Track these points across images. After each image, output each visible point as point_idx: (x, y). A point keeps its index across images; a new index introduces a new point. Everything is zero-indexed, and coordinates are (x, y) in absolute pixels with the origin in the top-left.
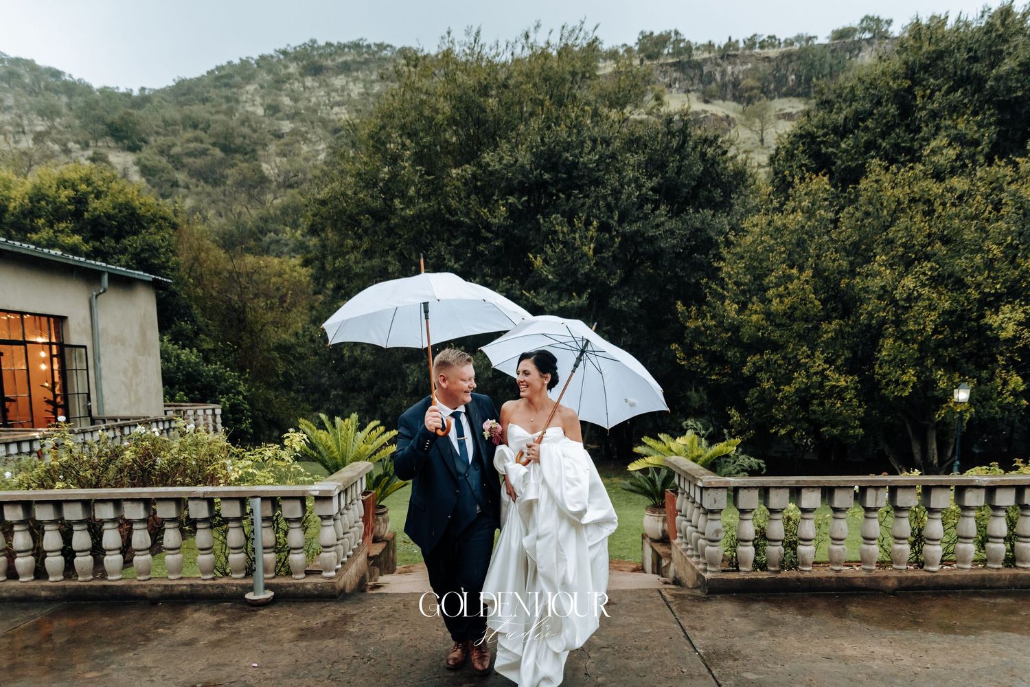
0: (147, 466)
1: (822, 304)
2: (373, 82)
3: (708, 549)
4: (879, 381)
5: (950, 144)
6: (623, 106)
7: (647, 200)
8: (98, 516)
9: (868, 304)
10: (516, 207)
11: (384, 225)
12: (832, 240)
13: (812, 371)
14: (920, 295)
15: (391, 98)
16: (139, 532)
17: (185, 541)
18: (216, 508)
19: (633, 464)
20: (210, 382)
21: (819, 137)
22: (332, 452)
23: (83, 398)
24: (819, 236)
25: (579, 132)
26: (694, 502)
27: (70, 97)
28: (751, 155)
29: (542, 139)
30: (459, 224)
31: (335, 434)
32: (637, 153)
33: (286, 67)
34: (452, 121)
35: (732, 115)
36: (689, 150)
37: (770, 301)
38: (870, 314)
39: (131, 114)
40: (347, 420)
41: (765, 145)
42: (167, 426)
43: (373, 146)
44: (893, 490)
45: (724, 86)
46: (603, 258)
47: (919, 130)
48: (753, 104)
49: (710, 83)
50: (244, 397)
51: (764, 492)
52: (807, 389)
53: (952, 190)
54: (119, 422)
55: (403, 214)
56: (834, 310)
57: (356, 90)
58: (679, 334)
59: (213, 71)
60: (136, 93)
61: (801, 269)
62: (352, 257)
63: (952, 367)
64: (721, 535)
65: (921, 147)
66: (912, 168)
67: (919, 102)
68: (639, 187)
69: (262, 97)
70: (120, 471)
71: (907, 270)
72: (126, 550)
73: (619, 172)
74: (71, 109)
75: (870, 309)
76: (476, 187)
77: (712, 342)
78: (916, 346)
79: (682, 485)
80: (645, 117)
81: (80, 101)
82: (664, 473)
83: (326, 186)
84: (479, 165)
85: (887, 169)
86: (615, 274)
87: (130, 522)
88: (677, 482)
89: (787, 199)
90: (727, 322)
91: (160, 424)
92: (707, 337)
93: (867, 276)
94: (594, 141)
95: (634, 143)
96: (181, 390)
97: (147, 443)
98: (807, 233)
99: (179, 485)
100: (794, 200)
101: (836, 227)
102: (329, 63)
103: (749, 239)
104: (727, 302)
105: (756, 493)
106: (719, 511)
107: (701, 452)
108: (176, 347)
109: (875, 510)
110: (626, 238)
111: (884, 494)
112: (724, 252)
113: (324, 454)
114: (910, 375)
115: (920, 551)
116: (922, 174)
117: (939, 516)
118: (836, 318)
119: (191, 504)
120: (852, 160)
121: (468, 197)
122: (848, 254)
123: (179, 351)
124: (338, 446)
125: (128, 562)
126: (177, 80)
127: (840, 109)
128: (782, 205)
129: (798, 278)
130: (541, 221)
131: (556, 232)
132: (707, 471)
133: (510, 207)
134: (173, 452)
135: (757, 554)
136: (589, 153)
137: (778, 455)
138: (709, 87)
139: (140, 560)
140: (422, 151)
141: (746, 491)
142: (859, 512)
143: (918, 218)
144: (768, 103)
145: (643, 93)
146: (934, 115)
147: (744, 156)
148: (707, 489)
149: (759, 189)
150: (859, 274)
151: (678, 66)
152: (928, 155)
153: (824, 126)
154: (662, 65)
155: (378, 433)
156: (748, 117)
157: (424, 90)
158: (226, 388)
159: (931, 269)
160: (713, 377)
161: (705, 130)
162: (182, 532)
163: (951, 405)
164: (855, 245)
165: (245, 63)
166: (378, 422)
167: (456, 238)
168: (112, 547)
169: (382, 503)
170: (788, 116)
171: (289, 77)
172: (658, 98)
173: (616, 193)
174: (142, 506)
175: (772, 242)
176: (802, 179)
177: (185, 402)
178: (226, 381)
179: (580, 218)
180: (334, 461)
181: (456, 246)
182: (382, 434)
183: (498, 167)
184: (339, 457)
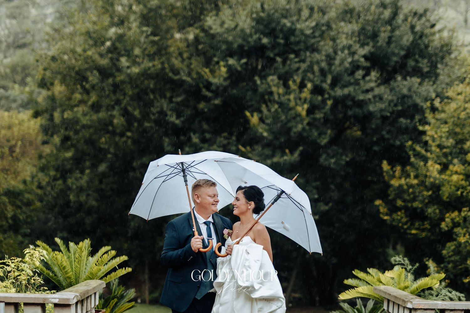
7: (358, 67)
10: (236, 69)
22: (66, 273)
29: (262, 6)
30: (182, 83)
31: (69, 256)
32: (350, 23)
36: (400, 22)
40: (80, 245)
43: (102, 7)
46: (315, 119)
55: (129, 71)
68: (352, 54)
76: (197, 49)
77: (414, 200)
84: (202, 28)
86: (325, 133)
90: (429, 182)
92: (409, 195)
94: (311, 9)
95: (348, 13)
104: (430, 163)
110: (337, 102)
113: (59, 274)
121: (189, 58)
124: (72, 267)
130: (259, 82)
131: (271, 93)
133: (230, 68)
136: (306, 21)
140: (149, 13)
155: (109, 258)
160: (413, 232)
166: (109, 248)
167: (178, 96)
173: (330, 58)
179: (295, 81)
180: (69, 281)
181: (177, 103)
182: (112, 259)
183: (219, 30)
184: (73, 277)
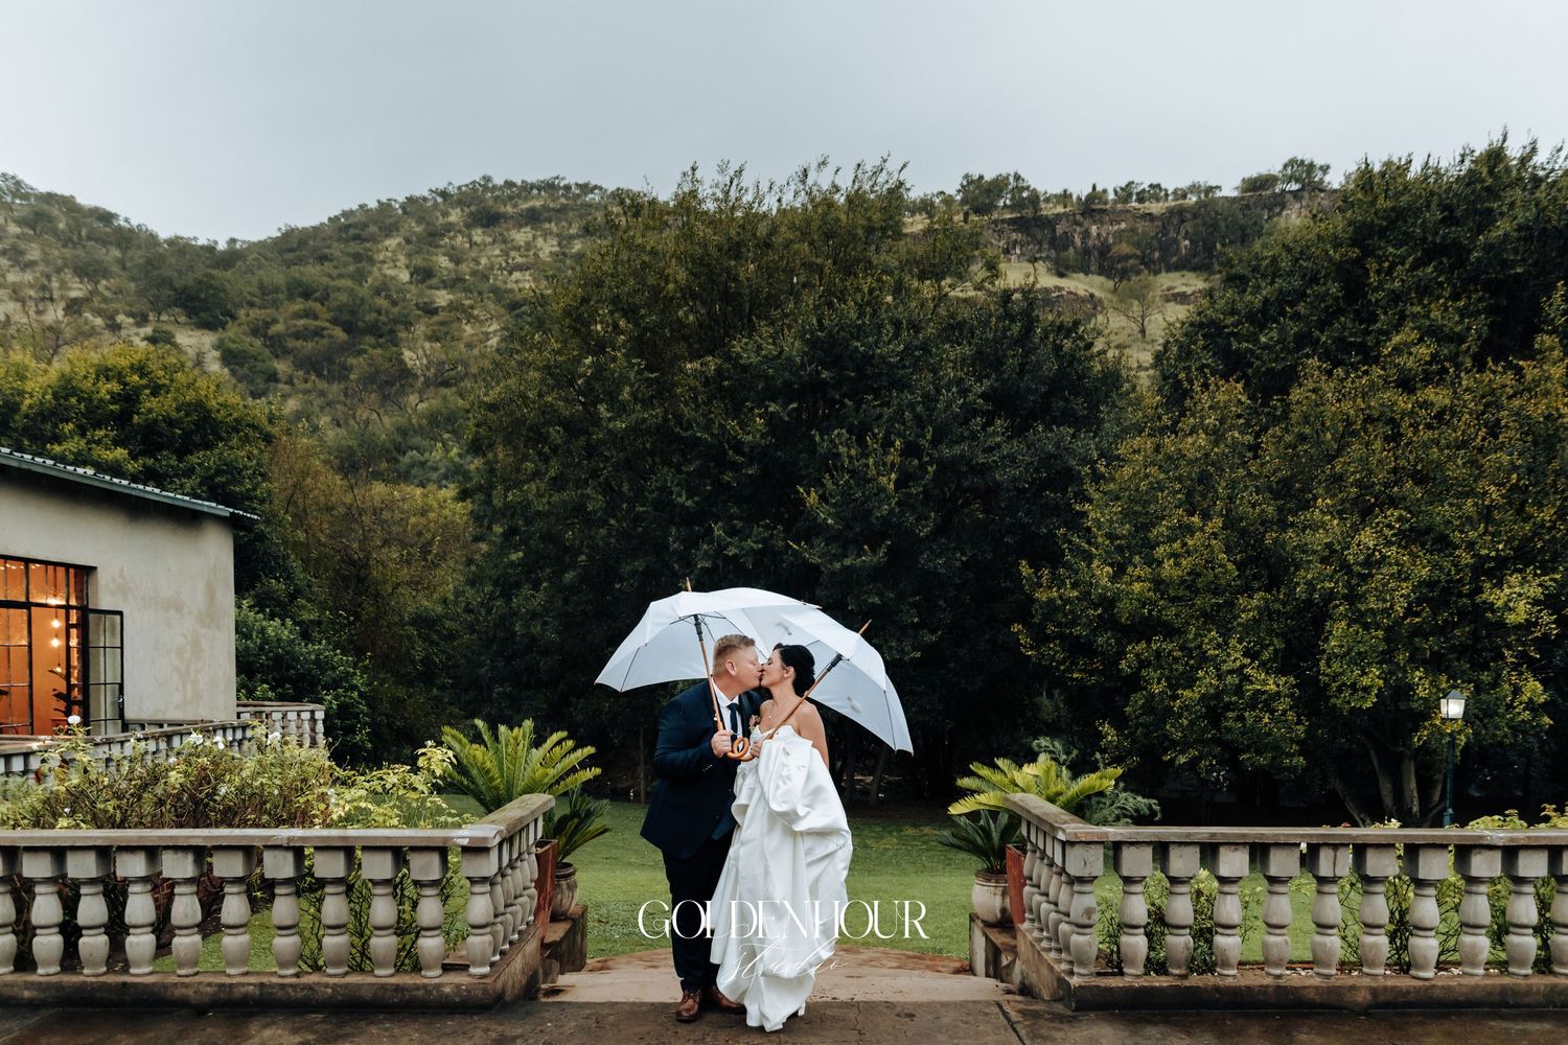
0: (202, 796)
1: (1238, 569)
2: (572, 237)
3: (1075, 938)
4: (1327, 685)
5: (1421, 340)
6: (939, 277)
7: (974, 412)
8: (121, 873)
9: (1307, 570)
10: (781, 419)
11: (582, 441)
12: (1250, 474)
13: (1224, 667)
14: (1384, 557)
15: (598, 258)
16: (184, 899)
17: (258, 916)
18: (307, 863)
19: (956, 805)
20: (309, 670)
21: (1226, 327)
22: (492, 779)
23: (113, 692)
24: (1231, 468)
25: (875, 311)
26: (1051, 864)
27: (124, 251)
28: (1126, 351)
29: (819, 321)
30: (696, 442)
31: (497, 751)
32: (959, 344)
33: (446, 214)
34: (688, 293)
35: (1097, 294)
36: (1037, 341)
37: (1160, 563)
38: (1310, 585)
39: (213, 277)
40: (516, 730)
41: (1148, 338)
42: (239, 735)
43: (570, 327)
44: (1360, 850)
45: (1086, 252)
46: (910, 495)
47: (1374, 319)
48: (1129, 280)
49: (1065, 248)
50: (361, 695)
51: (1161, 850)
52: (1218, 695)
53: (1426, 405)
54: (166, 728)
55: (611, 426)
56: (1256, 577)
57: (547, 248)
58: (1023, 609)
59: (337, 218)
60: (222, 246)
61: (1206, 517)
62: (532, 488)
63: (1436, 664)
64: (1096, 917)
65: (1378, 343)
66: (1366, 373)
67: (1373, 278)
68: (964, 392)
69: (409, 255)
70: (161, 803)
71: (1363, 521)
72: (163, 928)
73: (934, 371)
74: (124, 268)
75: (1309, 576)
76: (721, 388)
77: (1073, 623)
78: (1380, 633)
79: (1033, 838)
80: (971, 293)
81: (137, 256)
82: (1004, 819)
83: (498, 384)
84: (728, 357)
85: (1330, 373)
86: (927, 518)
87: (173, 884)
88: (1025, 833)
89: (1183, 414)
90: (1095, 593)
91: (229, 733)
92: (1065, 615)
93: (1304, 529)
94: (897, 324)
95: (955, 329)
96: (263, 682)
97: (204, 760)
98: (1213, 465)
99: (251, 826)
100: (1193, 415)
101: (1256, 457)
102: (509, 209)
103: (1127, 471)
104: (1096, 563)
105: (1148, 852)
106: (1091, 880)
107: (1061, 787)
108: (261, 616)
109: (1334, 880)
110: (944, 466)
111: (1347, 858)
112: (1091, 489)
113: (480, 781)
114: (1373, 677)
115: (1405, 948)
116: (1381, 382)
117: (1432, 891)
118: (1259, 589)
119: (268, 856)
120: (1275, 361)
121: (708, 403)
122: (1277, 496)
123: (264, 623)
124: (501, 770)
125: (163, 948)
126: (284, 229)
127: (1258, 288)
128: (1176, 423)
129: (1202, 530)
130: (817, 438)
131: (838, 455)
132: (1073, 817)
133: (771, 419)
134: (244, 774)
135: (1151, 948)
136: (889, 342)
137: (1175, 796)
138: (1063, 254)
139: (184, 943)
140: (643, 335)
141: (1133, 849)
142: (1309, 885)
143: (1378, 445)
144: (1151, 278)
145: (970, 260)
146: (1396, 298)
147: (1117, 352)
148: (1073, 844)
149: (1139, 400)
150: (1292, 524)
151: (1020, 224)
152: (1390, 355)
153: (1233, 312)
154: (995, 222)
155: (563, 752)
156: (1124, 298)
157: (648, 248)
158: (334, 680)
159: (1400, 519)
160: (1075, 676)
161: (1059, 314)
162: (252, 901)
163: (1438, 723)
164: (1286, 483)
165: (385, 207)
166: (565, 734)
167: (689, 462)
168: (140, 921)
169: (565, 861)
170: (1181, 298)
171: (449, 227)
172: (991, 266)
173: (929, 400)
174: (190, 858)
175: (1162, 476)
176: (1205, 386)
177: (270, 700)
178: (334, 669)
179: (875, 435)
180: (495, 793)
181: (688, 473)
182: (569, 752)
183: (754, 359)
184: (502, 786)
